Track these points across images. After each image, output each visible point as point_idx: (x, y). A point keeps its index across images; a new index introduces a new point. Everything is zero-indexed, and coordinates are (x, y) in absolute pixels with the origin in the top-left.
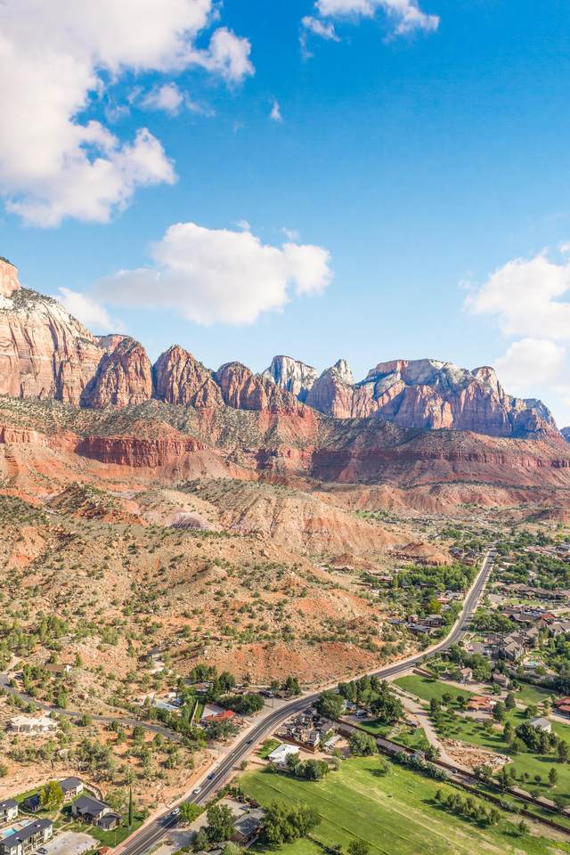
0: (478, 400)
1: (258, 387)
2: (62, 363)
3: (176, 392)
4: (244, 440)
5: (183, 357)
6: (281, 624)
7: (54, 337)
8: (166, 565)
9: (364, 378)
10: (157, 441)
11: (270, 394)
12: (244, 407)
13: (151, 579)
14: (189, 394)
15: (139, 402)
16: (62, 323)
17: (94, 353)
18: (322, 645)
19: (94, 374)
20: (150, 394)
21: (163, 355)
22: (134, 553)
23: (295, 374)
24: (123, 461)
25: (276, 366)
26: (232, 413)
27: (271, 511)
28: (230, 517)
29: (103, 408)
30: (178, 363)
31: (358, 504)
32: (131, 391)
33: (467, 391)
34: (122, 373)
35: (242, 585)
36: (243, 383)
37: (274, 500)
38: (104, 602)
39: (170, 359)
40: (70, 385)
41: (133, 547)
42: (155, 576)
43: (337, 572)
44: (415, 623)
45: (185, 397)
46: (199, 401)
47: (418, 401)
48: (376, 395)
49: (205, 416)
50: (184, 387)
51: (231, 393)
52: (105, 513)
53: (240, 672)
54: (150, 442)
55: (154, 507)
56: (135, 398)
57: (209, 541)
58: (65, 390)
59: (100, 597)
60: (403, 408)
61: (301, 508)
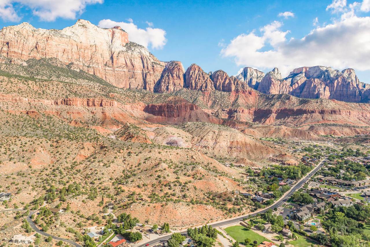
0: (343, 85)
1: (230, 81)
2: (146, 73)
3: (194, 85)
4: (222, 105)
5: (197, 69)
6: (183, 193)
7: (143, 62)
8: (142, 162)
9: (287, 76)
10: (177, 106)
11: (236, 84)
12: (224, 90)
13: (133, 168)
14: (199, 85)
15: (178, 89)
16: (146, 56)
17: (160, 69)
18: (194, 206)
19: (159, 78)
20: (182, 86)
21: (188, 68)
22: (129, 156)
23: (253, 75)
24: (163, 115)
25: (245, 72)
26: (218, 93)
27: (215, 137)
28: (196, 139)
29: (163, 92)
30: (194, 72)
31: (268, 134)
32: (175, 85)
33: (338, 81)
34: (171, 77)
35: (174, 172)
36: (223, 80)
37: (217, 132)
38: (106, 178)
39: (191, 70)
40: (149, 83)
41: (130, 153)
42: (135, 167)
43: (235, 167)
44: (260, 195)
45: (198, 86)
46: (204, 88)
47: (312, 86)
48: (292, 84)
49: (206, 95)
50: (197, 82)
51: (218, 84)
52: (133, 137)
53: (146, 217)
54: (174, 106)
55: (160, 135)
56: (176, 88)
57: (166, 151)
58: (147, 85)
59: (105, 176)
60: (305, 90)
61: (229, 136)
